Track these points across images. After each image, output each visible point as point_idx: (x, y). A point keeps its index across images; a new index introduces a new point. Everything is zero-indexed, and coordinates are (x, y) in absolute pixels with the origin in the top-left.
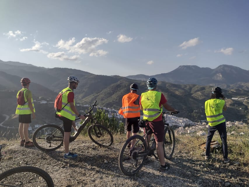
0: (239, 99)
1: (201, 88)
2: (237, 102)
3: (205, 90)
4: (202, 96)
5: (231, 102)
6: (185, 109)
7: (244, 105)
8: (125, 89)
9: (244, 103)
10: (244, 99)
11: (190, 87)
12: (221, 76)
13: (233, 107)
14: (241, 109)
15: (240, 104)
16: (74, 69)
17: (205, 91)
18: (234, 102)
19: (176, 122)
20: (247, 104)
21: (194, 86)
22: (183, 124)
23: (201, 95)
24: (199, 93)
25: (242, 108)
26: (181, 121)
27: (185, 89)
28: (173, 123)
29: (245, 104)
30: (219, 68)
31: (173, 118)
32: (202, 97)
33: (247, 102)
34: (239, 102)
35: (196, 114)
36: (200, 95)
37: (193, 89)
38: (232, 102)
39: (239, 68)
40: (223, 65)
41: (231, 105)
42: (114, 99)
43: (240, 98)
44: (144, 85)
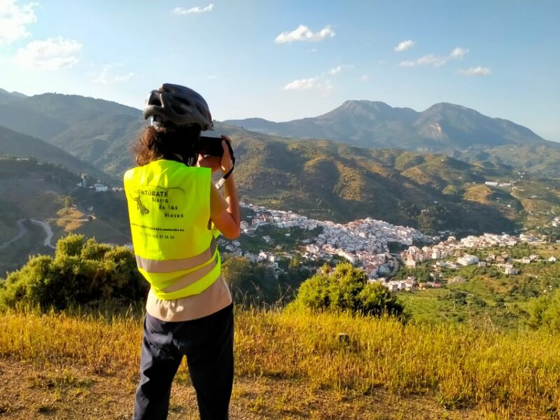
0: (501, 185)
1: (416, 157)
2: (500, 193)
3: (426, 164)
4: (425, 177)
5: (488, 192)
6: (402, 207)
7: (512, 198)
8: (260, 157)
9: (512, 194)
10: (511, 186)
11: (392, 155)
12: (439, 128)
13: (494, 203)
14: (509, 206)
15: (505, 196)
16: (98, 99)
17: (426, 167)
18: (494, 192)
19: (394, 235)
20: (520, 196)
21: (400, 152)
22: (409, 239)
23: (422, 175)
24: (416, 170)
25: (512, 206)
26: (404, 233)
27: (381, 159)
28: (390, 237)
29: (515, 196)
30: (434, 109)
31: (385, 228)
32: (424, 179)
33: (520, 192)
34: (503, 191)
35: (428, 217)
36: (418, 175)
37: (397, 160)
38: (490, 190)
39: (476, 111)
40: (443, 104)
41: (488, 198)
42: (241, 182)
43: (502, 182)
44: (297, 150)
